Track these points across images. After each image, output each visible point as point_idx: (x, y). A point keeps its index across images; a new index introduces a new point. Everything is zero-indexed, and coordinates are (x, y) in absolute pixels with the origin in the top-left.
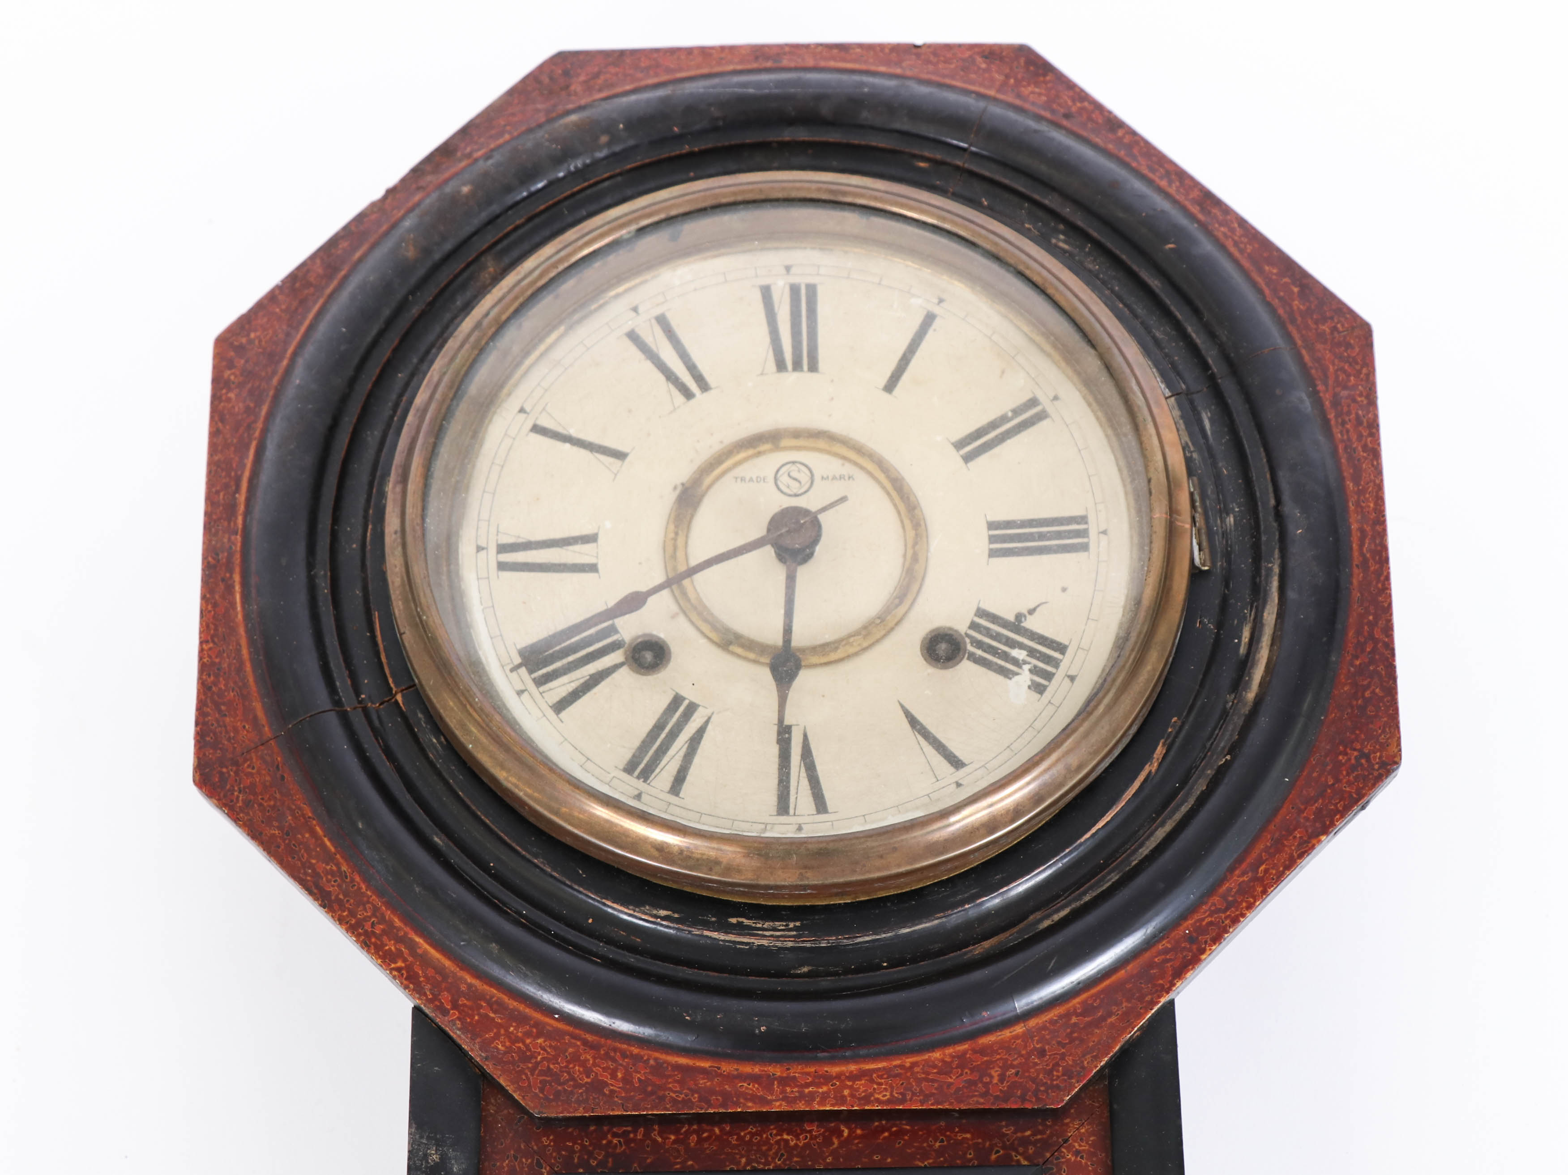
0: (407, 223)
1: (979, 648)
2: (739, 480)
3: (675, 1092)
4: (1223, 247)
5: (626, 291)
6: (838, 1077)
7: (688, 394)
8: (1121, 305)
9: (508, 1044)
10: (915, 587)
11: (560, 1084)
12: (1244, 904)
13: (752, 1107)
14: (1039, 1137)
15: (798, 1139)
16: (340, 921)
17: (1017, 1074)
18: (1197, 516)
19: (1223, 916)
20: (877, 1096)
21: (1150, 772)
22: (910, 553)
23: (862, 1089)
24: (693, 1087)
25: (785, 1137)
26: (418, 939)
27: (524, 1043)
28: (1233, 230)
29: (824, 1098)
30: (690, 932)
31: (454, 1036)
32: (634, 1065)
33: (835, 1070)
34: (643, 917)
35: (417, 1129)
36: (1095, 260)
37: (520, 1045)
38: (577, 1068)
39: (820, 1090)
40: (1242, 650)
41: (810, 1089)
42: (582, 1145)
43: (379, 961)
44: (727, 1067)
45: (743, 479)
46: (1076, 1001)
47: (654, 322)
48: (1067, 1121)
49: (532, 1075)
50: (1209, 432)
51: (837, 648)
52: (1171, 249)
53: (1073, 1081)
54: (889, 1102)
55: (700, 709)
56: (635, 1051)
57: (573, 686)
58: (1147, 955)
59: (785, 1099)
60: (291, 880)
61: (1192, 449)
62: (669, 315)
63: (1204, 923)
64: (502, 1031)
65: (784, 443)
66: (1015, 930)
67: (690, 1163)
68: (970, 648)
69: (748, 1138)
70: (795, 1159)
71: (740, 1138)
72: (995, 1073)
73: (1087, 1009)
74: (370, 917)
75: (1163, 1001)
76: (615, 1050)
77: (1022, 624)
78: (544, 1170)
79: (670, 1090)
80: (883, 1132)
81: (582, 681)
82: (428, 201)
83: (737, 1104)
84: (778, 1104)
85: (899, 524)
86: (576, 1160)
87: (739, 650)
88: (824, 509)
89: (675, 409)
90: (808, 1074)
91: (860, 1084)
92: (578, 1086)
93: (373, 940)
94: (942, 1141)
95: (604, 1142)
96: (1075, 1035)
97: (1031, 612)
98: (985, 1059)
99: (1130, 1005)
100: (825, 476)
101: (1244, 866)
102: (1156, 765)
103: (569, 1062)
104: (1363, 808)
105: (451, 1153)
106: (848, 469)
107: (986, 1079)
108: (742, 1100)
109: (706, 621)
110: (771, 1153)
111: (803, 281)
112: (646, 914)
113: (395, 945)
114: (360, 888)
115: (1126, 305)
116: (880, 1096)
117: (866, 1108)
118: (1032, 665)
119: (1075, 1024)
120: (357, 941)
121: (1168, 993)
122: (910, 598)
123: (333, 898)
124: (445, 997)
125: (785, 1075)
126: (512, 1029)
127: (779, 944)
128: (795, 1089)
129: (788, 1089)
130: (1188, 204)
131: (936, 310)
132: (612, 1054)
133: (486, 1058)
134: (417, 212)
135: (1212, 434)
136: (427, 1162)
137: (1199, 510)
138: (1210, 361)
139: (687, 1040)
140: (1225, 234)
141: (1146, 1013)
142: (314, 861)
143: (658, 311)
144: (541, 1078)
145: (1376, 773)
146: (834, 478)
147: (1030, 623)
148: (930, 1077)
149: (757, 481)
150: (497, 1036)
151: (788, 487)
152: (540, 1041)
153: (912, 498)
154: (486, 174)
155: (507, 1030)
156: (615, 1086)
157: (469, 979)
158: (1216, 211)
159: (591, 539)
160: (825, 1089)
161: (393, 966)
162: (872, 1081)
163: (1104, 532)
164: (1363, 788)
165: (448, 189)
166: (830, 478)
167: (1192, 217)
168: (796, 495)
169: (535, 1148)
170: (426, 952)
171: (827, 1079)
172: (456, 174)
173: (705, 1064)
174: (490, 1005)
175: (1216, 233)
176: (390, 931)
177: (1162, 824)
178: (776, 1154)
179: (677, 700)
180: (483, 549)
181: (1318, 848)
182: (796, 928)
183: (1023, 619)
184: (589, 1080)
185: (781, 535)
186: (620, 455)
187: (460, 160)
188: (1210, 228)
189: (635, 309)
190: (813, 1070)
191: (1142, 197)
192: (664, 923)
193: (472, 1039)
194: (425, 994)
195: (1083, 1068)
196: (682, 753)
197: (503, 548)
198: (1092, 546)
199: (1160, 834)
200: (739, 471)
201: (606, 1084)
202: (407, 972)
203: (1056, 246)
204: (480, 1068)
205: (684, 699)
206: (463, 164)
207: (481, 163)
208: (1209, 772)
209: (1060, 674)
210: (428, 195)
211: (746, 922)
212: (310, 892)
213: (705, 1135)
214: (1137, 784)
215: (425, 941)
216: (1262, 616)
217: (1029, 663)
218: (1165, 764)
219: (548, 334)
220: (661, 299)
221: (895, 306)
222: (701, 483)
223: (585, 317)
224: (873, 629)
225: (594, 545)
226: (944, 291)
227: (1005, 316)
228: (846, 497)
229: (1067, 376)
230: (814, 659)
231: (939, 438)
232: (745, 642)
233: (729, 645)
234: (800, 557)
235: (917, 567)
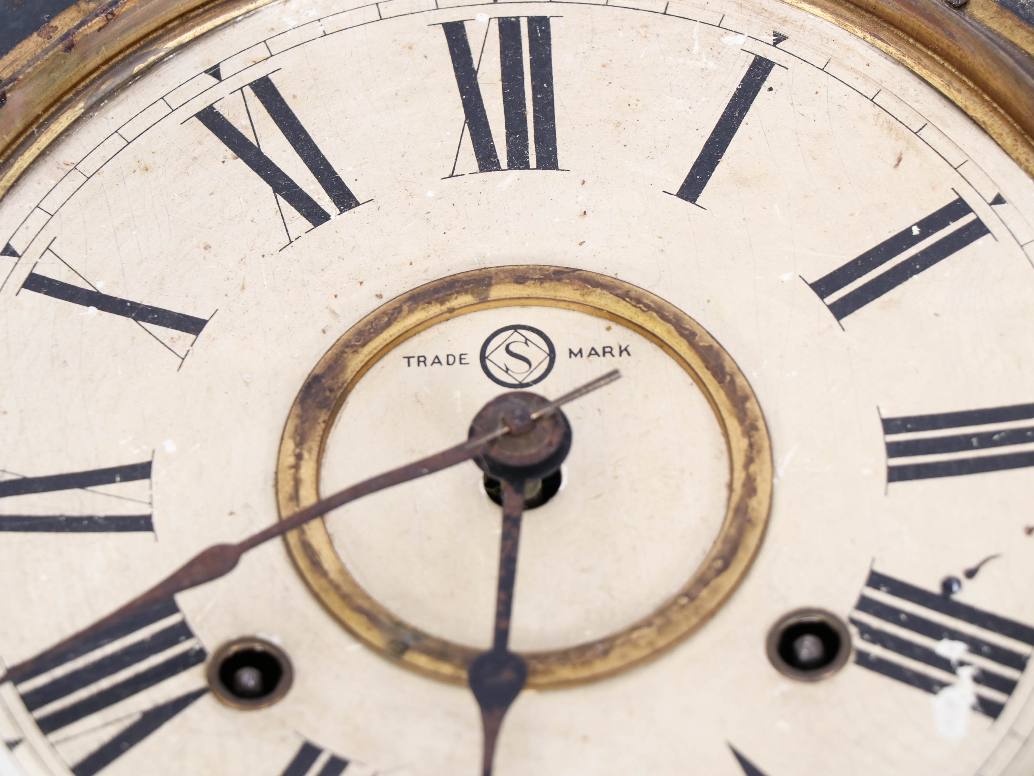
1: (875, 642)
2: (414, 361)
5: (197, 39)
7: (316, 215)
10: (752, 539)
22: (740, 476)
45: (421, 360)
47: (248, 91)
51: (606, 653)
57: (113, 731)
62: (275, 79)
65: (496, 292)
68: (858, 643)
77: (955, 597)
81: (127, 724)
85: (718, 429)
87: (422, 661)
89: (291, 243)
97: (971, 574)
100: (576, 351)
106: (620, 335)
109: (359, 610)
111: (523, 13)
118: (976, 669)
122: (743, 558)
131: (771, 54)
143: (257, 73)
146: (593, 352)
147: (967, 595)
149: (448, 364)
151: (507, 370)
153: (739, 381)
159: (140, 472)
166: (585, 353)
168: (521, 385)
179: (308, 751)
183: (956, 588)
185: (493, 442)
186: (193, 325)
189: (215, 72)
200: (412, 346)
205: (320, 751)
209: (1028, 681)
217: (970, 665)
219: (53, 117)
220: (261, 52)
221: (696, 49)
222: (344, 368)
223: (123, 87)
224: (675, 615)
225: (145, 482)
226: (784, 21)
227: (900, 63)
228: (613, 375)
229: (1017, 160)
230: (566, 673)
231: (786, 277)
232: (431, 645)
233: (403, 652)
234: (534, 487)
235: (753, 503)
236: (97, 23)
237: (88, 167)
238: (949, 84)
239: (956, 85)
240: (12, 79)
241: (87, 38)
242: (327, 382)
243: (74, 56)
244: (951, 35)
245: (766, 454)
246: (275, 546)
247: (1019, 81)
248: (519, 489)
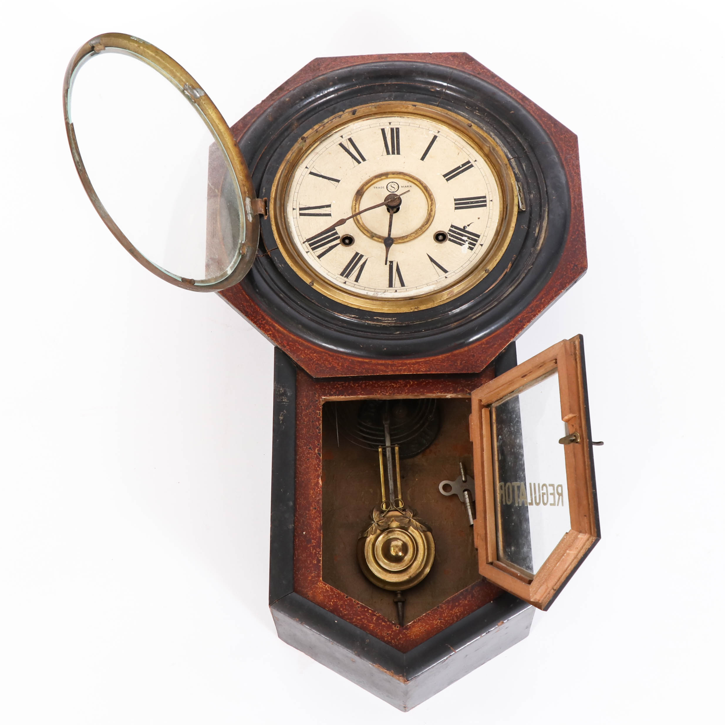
0: (269, 110)
1: (452, 237)
2: (375, 188)
3: (357, 369)
4: (529, 112)
5: (339, 131)
6: (409, 364)
7: (359, 162)
8: (496, 131)
9: (305, 356)
10: (431, 219)
11: (321, 367)
12: (538, 311)
13: (382, 374)
14: (473, 383)
15: (397, 385)
16: (252, 320)
17: (466, 362)
18: (521, 194)
19: (531, 314)
20: (421, 370)
21: (507, 272)
22: (430, 208)
23: (417, 367)
24: (363, 367)
25: (392, 384)
26: (276, 325)
27: (310, 355)
28: (532, 107)
29: (405, 370)
30: (362, 322)
31: (288, 354)
32: (345, 361)
33: (408, 362)
34: (347, 317)
35: (276, 383)
36: (488, 118)
37: (309, 356)
38: (327, 363)
39: (404, 368)
40: (536, 235)
41: (400, 368)
42: (328, 388)
43: (264, 332)
44: (374, 361)
45: (377, 188)
46: (484, 340)
47: (348, 140)
48: (482, 378)
49: (313, 365)
50: (525, 170)
51: (407, 238)
52: (512, 113)
53: (484, 364)
54: (425, 371)
55: (364, 257)
56: (345, 357)
57: (324, 250)
58: (506, 326)
59: (392, 371)
60: (236, 309)
61: (519, 174)
62: (352, 138)
63: (525, 316)
64: (303, 352)
65: (389, 176)
66: (464, 319)
67: (363, 392)
68: (449, 237)
69: (381, 385)
70: (396, 391)
71: (378, 385)
72: (459, 362)
73: (488, 343)
74: (261, 319)
75: (512, 340)
76: (339, 357)
77: (466, 229)
78: (316, 395)
79: (356, 369)
80: (423, 383)
81: (327, 249)
82: (275, 103)
83: (377, 373)
84: (390, 372)
85: (426, 200)
86: (327, 392)
87: (376, 239)
88: (401, 195)
89: (355, 167)
90: (400, 363)
91: (416, 366)
92: (327, 368)
93: (262, 326)
94: (442, 385)
95: (335, 387)
96: (484, 351)
97: (468, 225)
98: (456, 358)
99: (501, 341)
100: (403, 186)
101: (537, 298)
102: (509, 269)
103: (324, 361)
104: (575, 282)
105: (287, 390)
106: (410, 184)
107: (456, 364)
108: (379, 371)
109: (366, 230)
110: (388, 389)
111: (395, 127)
112: (348, 316)
113: (269, 327)
114: (257, 310)
115: (498, 131)
116: (422, 370)
117: (418, 373)
119: (484, 347)
120: (257, 326)
121: (513, 337)
122: (430, 222)
123: (249, 313)
124: (285, 342)
125: (392, 363)
126: (306, 351)
127: (389, 325)
128: (396, 368)
129: (393, 368)
130: (518, 100)
131: (437, 135)
132: (338, 358)
133: (298, 360)
134: (272, 107)
135: (526, 170)
136: (280, 392)
137: (522, 192)
138: (525, 147)
139: (362, 353)
140: (529, 108)
141: (507, 344)
142: (243, 302)
143: (349, 137)
144: (316, 366)
145: (579, 271)
146: (405, 187)
147: (468, 229)
148: (438, 363)
149: (381, 188)
150: (301, 353)
151: (391, 190)
152: (315, 355)
153: (430, 192)
154: (293, 95)
155: (304, 352)
156: (339, 368)
157: (292, 337)
158: (527, 102)
159: (329, 206)
160: (405, 367)
161: (268, 333)
162: (420, 365)
163: (492, 201)
164: (575, 275)
165: (282, 99)
167: (519, 104)
168: (393, 192)
169: (314, 389)
170: (278, 329)
171: (406, 364)
172: (284, 95)
173: (367, 361)
174: (299, 344)
175: (527, 108)
176: (267, 323)
177: (511, 287)
178: (390, 389)
179: (357, 254)
180: (295, 209)
181: (561, 294)
182: (395, 320)
184: (330, 366)
185: (389, 202)
186: (338, 181)
187: (285, 91)
188: (525, 107)
189: (342, 137)
190: (400, 362)
191: (503, 97)
192: (354, 319)
193: (294, 355)
194: (279, 342)
195: (487, 360)
196: (358, 270)
197: (301, 209)
198: (487, 205)
199: (510, 290)
200: (375, 185)
201: (336, 367)
202: (273, 335)
203: (475, 114)
204: (296, 364)
205: (359, 254)
206: (286, 92)
207: (292, 92)
208: (526, 271)
209: (478, 244)
210: (275, 102)
211: (379, 318)
212: (242, 312)
213: (367, 384)
214: (503, 275)
215: (279, 325)
216: (542, 224)
217: (468, 241)
218: (511, 269)
219: (314, 144)
220: (350, 133)
221: (424, 134)
222: (363, 189)
223: (326, 139)
224: (418, 232)
225: (330, 208)
226: (440, 129)
227: (459, 136)
228: (409, 191)
229: (479, 154)
230: (400, 241)
231: (438, 174)
232: (378, 236)
233: (373, 237)
234: (395, 210)
235: (432, 213)
236: (321, 128)
237: (320, 153)
238: (468, 140)
239: (469, 140)
240: (307, 137)
241: (320, 130)
242: (361, 191)
243: (317, 134)
244: (469, 132)
245: (434, 204)
246: (352, 219)
247: (480, 140)
248: (393, 210)
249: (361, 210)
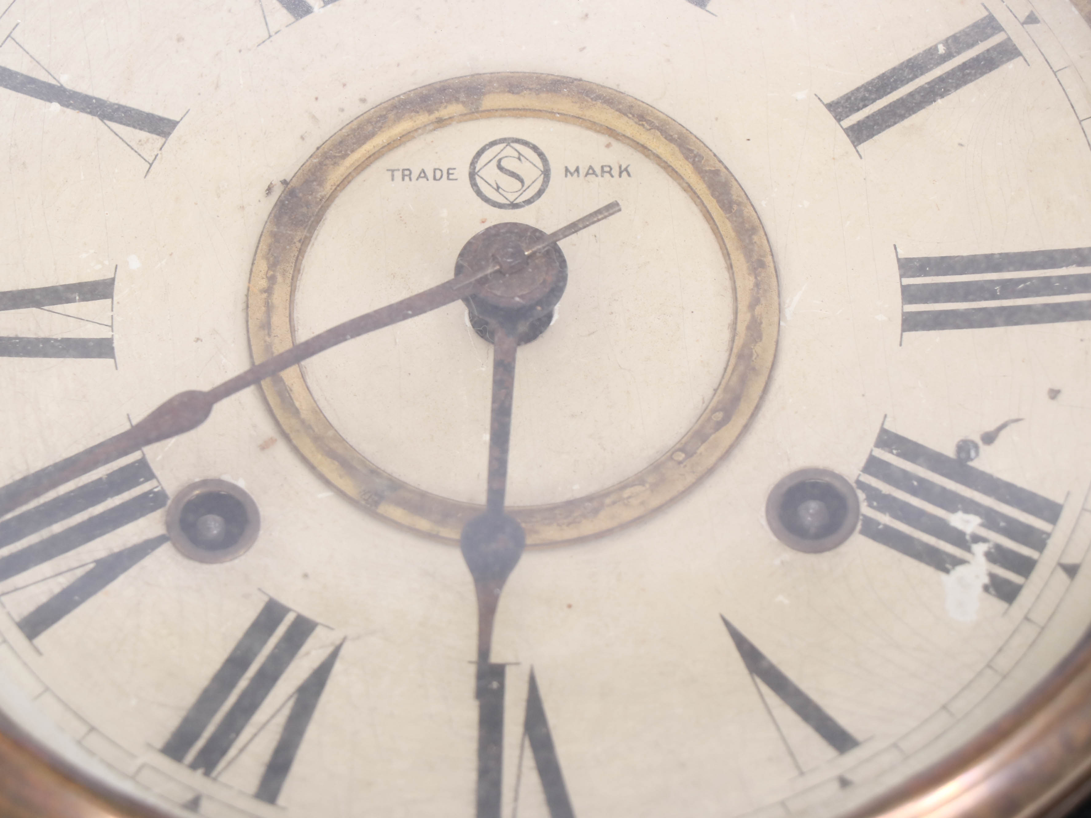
1: (883, 511)
2: (398, 175)
7: (297, 8)
10: (755, 389)
22: (744, 318)
45: (406, 174)
51: (596, 511)
55: (319, 631)
57: (64, 582)
65: (488, 102)
68: (865, 510)
77: (971, 464)
81: (80, 573)
85: (721, 264)
87: (397, 513)
88: (571, 230)
89: (270, 36)
97: (989, 438)
100: (572, 169)
106: (619, 154)
109: (332, 455)
118: (991, 545)
122: (745, 409)
146: (591, 171)
147: (986, 461)
149: (435, 179)
151: (498, 188)
153: (748, 211)
159: (101, 290)
166: (582, 172)
168: (514, 206)
179: (272, 611)
183: (973, 454)
185: (483, 281)
186: (162, 127)
196: (281, 719)
200: (397, 158)
205: (285, 610)
209: (1047, 562)
217: (984, 540)
222: (321, 180)
224: (670, 473)
225: (107, 303)
231: (801, 95)
232: (408, 496)
233: (377, 504)
234: (523, 327)
235: (758, 349)
242: (304, 197)
245: (773, 294)
246: (249, 392)
249: (303, 336)
